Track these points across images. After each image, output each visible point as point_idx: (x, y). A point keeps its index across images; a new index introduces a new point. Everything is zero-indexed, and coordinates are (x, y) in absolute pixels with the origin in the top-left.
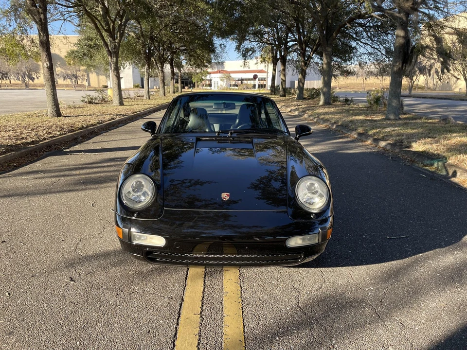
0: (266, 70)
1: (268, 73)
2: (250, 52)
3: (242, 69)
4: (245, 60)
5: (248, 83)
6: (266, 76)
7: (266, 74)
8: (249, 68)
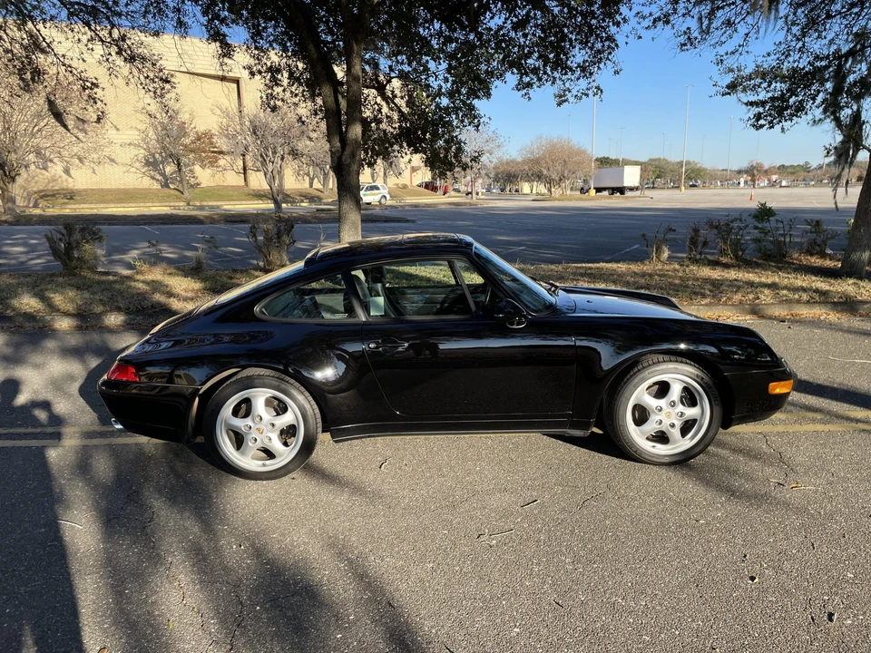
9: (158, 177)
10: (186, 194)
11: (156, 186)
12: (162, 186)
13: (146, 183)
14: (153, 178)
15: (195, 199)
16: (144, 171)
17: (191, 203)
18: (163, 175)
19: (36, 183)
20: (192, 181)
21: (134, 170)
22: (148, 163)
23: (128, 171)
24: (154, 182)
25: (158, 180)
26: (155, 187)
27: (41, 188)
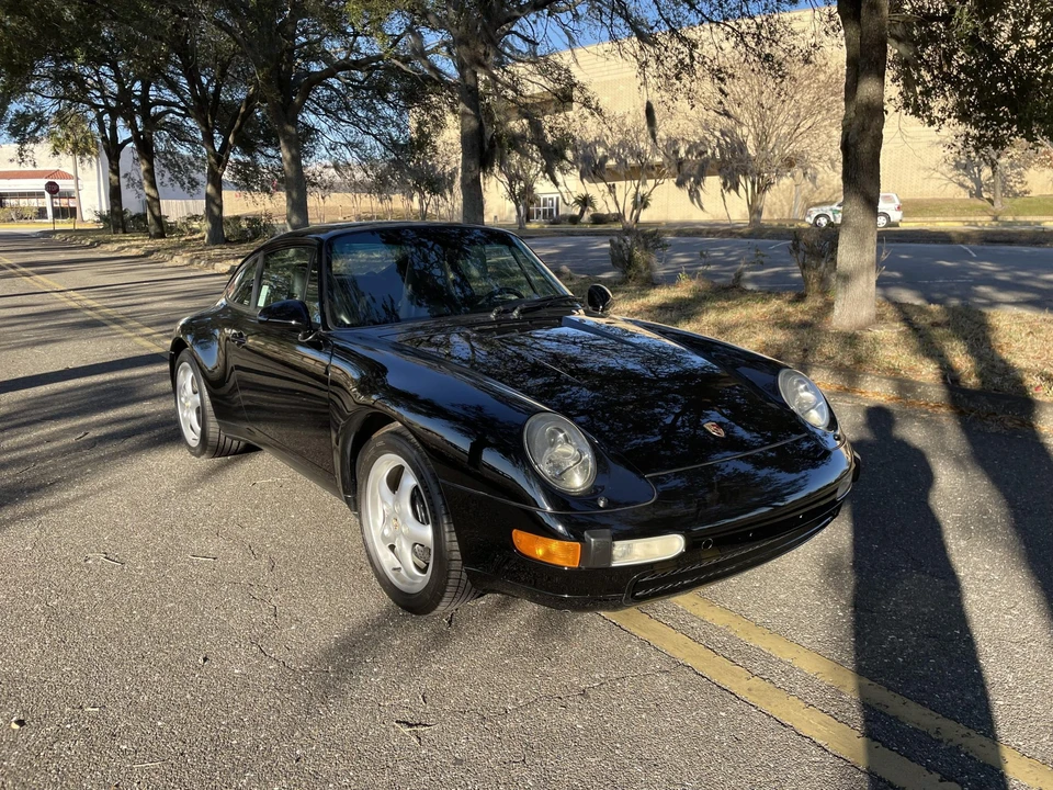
0: (72, 172)
1: (78, 179)
2: (33, 125)
3: (15, 167)
4: (22, 142)
5: (22, 205)
6: (73, 188)
7: (72, 182)
8: (34, 165)
9: (969, 183)
10: (998, 205)
11: (964, 195)
12: (971, 195)
13: (953, 192)
14: (961, 185)
15: (1008, 212)
16: (950, 176)
17: (1000, 218)
18: (977, 181)
19: (820, 193)
20: (1018, 188)
21: (938, 175)
22: (957, 166)
23: (930, 177)
24: (962, 190)
25: (968, 187)
26: (962, 197)
27: (825, 199)
